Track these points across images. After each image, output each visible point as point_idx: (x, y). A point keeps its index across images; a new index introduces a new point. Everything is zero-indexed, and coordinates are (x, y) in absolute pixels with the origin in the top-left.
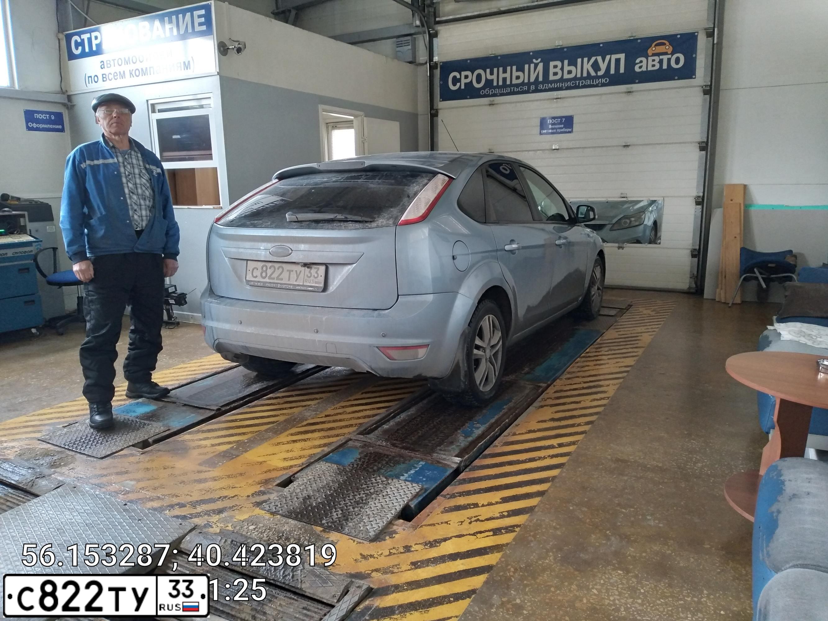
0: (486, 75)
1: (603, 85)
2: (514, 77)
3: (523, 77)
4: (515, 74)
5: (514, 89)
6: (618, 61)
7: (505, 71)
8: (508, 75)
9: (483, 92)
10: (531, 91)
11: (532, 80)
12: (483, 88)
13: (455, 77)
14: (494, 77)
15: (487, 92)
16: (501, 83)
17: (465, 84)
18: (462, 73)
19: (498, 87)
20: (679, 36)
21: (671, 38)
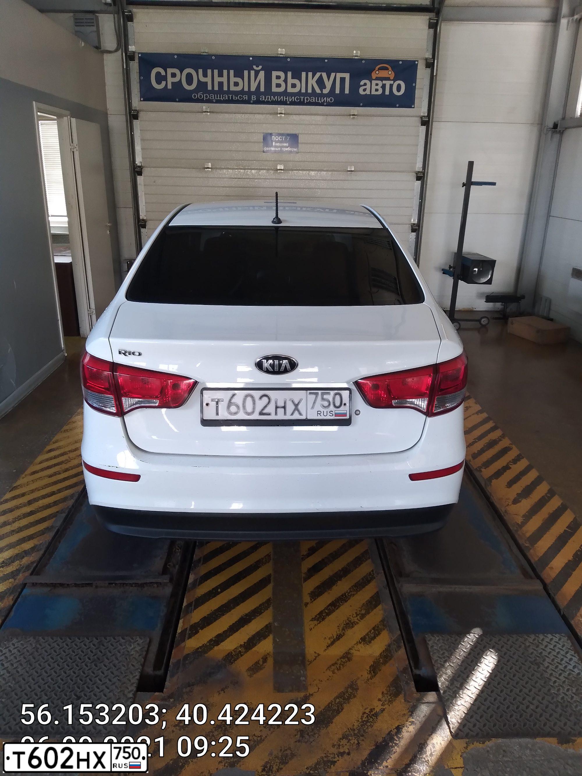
0: (198, 76)
1: (329, 105)
2: (232, 84)
3: (242, 85)
4: (233, 79)
5: (232, 97)
6: (343, 80)
7: (221, 75)
8: (224, 79)
9: (195, 96)
10: (252, 102)
11: (253, 89)
12: (196, 91)
13: (158, 74)
14: (208, 80)
15: (201, 96)
16: (216, 88)
17: (173, 83)
18: (168, 69)
19: (213, 91)
20: (401, 63)
21: (394, 64)
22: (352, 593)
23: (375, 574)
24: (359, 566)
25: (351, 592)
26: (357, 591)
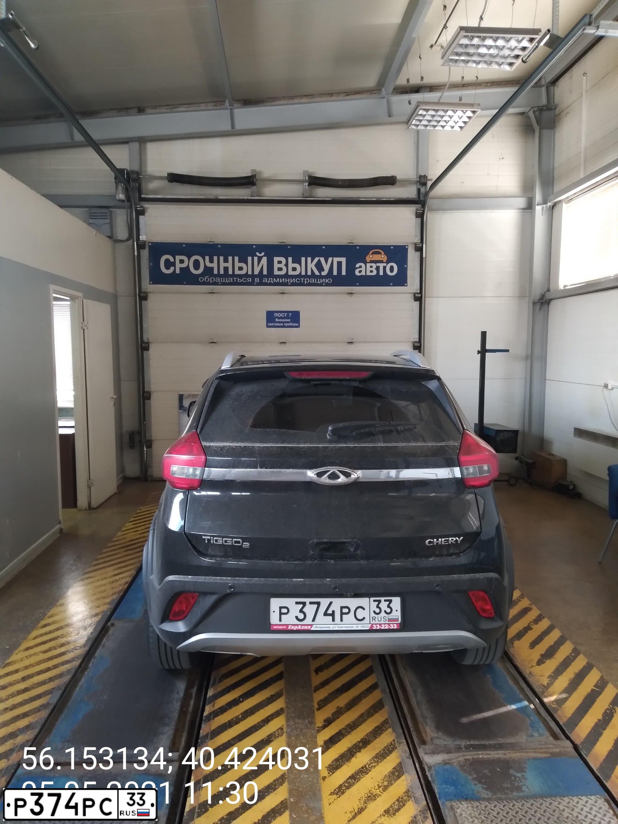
0: (205, 262)
1: (327, 285)
2: (236, 268)
3: (246, 269)
4: (237, 264)
5: (237, 280)
6: (340, 264)
7: (226, 261)
8: (229, 265)
9: (202, 279)
10: (255, 284)
11: (256, 272)
12: (203, 275)
13: (167, 261)
14: (214, 265)
16: (222, 272)
17: (181, 269)
18: (177, 257)
19: (219, 275)
20: (392, 248)
21: (386, 249)
22: (374, 765)
23: (397, 743)
24: (379, 735)
25: (372, 763)
26: (378, 762)
